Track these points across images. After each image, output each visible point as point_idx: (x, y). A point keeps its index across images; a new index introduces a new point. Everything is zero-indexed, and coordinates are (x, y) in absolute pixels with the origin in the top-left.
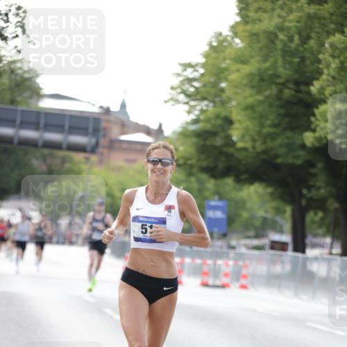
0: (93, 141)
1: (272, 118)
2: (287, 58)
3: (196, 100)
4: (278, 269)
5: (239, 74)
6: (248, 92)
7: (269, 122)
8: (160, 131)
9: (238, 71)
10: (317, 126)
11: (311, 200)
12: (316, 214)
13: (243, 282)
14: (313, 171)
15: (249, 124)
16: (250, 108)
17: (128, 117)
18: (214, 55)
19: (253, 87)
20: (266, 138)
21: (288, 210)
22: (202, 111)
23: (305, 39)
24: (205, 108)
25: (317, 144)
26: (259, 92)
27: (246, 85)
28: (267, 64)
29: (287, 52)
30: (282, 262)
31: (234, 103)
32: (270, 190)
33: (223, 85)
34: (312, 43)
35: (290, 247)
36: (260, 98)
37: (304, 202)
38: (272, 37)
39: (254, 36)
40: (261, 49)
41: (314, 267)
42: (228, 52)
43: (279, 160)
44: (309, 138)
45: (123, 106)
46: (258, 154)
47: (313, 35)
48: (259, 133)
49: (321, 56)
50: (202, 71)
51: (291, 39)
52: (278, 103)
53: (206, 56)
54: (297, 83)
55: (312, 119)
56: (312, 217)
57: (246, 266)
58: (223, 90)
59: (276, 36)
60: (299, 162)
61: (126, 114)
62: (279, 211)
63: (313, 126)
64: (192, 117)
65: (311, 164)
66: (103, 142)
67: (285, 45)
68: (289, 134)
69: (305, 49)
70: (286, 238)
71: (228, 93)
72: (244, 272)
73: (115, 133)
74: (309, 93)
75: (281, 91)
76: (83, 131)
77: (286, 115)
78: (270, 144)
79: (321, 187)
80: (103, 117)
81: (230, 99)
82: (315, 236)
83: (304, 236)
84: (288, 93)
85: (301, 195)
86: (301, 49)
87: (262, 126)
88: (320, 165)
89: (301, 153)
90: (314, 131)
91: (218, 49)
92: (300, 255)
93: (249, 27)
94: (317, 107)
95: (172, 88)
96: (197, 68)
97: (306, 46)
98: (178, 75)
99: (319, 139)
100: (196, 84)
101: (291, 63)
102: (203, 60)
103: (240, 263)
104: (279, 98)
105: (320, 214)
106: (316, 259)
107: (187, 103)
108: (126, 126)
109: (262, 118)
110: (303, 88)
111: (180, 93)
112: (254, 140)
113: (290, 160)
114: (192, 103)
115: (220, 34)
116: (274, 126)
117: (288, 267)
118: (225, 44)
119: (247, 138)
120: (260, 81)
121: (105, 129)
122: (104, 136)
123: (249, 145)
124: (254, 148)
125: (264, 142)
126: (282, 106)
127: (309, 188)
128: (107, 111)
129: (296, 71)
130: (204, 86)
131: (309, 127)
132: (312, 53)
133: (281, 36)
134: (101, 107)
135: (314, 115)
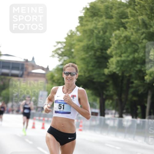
0: (21, 73)
1: (92, 63)
2: (98, 40)
3: (62, 56)
4: (94, 123)
5: (79, 46)
6: (83, 53)
7: (90, 65)
8: (48, 68)
9: (79, 45)
10: (109, 67)
11: (107, 95)
12: (109, 101)
13: (80, 128)
14: (108, 84)
15: (83, 66)
16: (83, 59)
17: (35, 63)
18: (69, 38)
19: (84, 51)
20: (89, 71)
21: (98, 100)
22: (64, 61)
23: (105, 32)
24: (65, 60)
25: (109, 74)
26: (87, 53)
27: (82, 50)
28: (90, 42)
29: (98, 37)
30: (96, 120)
31: (77, 58)
32: (91, 92)
33: (73, 50)
34: (107, 34)
35: (99, 114)
36: (87, 55)
37: (104, 97)
38: (92, 31)
39: (85, 31)
40: (87, 36)
41: (108, 122)
42: (75, 38)
43: (95, 80)
44: (106, 71)
45: (33, 59)
46: (86, 77)
47: (108, 31)
48: (87, 69)
49: (111, 39)
50: (64, 45)
51: (99, 32)
52: (94, 57)
53: (66, 39)
54: (102, 50)
55: (108, 64)
56: (107, 102)
57: (81, 122)
58: (72, 52)
59: (93, 31)
60: (102, 81)
61: (34, 62)
62: (95, 100)
63: (108, 67)
64: (61, 63)
65: (107, 81)
66: (25, 73)
67: (97, 35)
68: (98, 69)
69: (105, 36)
70: (97, 111)
71: (75, 54)
72: (81, 124)
73: (30, 69)
74: (106, 53)
75: (95, 53)
76: (17, 68)
77: (97, 62)
78: (91, 74)
79: (111, 90)
80: (25, 63)
81: (75, 56)
82: (109, 110)
83: (104, 110)
84: (98, 53)
85: (103, 94)
86: (103, 36)
87: (88, 66)
88: (111, 82)
89: (103, 77)
90: (108, 68)
91: (71, 36)
92: (102, 117)
93: (83, 28)
94: (109, 59)
95: (53, 52)
96: (63, 44)
97: (105, 35)
98: (55, 46)
99: (110, 72)
100: (62, 50)
101: (99, 42)
102: (65, 41)
103: (79, 121)
104: (95, 55)
105: (111, 101)
106: (109, 119)
107: (58, 57)
108: (34, 67)
109: (87, 63)
110: (104, 51)
111: (55, 54)
112: (85, 72)
113: (99, 80)
114: (61, 57)
115: (72, 30)
116: (93, 66)
117: (98, 122)
118: (73, 34)
119: (82, 71)
120: (88, 49)
121: (26, 68)
122: (26, 70)
123: (83, 74)
124: (85, 75)
125: (89, 73)
126: (96, 59)
127: (106, 91)
128: (27, 61)
129: (101, 45)
130: (66, 51)
131: (106, 67)
132: (107, 38)
133: (96, 31)
134: (25, 59)
135: (108, 62)
